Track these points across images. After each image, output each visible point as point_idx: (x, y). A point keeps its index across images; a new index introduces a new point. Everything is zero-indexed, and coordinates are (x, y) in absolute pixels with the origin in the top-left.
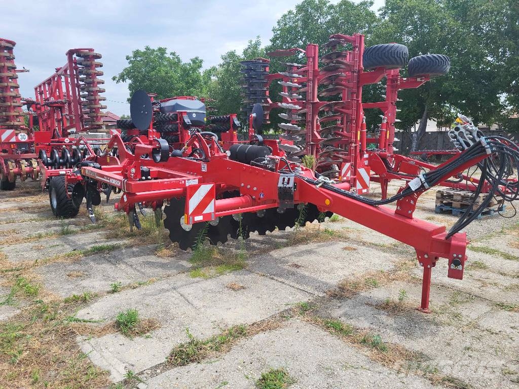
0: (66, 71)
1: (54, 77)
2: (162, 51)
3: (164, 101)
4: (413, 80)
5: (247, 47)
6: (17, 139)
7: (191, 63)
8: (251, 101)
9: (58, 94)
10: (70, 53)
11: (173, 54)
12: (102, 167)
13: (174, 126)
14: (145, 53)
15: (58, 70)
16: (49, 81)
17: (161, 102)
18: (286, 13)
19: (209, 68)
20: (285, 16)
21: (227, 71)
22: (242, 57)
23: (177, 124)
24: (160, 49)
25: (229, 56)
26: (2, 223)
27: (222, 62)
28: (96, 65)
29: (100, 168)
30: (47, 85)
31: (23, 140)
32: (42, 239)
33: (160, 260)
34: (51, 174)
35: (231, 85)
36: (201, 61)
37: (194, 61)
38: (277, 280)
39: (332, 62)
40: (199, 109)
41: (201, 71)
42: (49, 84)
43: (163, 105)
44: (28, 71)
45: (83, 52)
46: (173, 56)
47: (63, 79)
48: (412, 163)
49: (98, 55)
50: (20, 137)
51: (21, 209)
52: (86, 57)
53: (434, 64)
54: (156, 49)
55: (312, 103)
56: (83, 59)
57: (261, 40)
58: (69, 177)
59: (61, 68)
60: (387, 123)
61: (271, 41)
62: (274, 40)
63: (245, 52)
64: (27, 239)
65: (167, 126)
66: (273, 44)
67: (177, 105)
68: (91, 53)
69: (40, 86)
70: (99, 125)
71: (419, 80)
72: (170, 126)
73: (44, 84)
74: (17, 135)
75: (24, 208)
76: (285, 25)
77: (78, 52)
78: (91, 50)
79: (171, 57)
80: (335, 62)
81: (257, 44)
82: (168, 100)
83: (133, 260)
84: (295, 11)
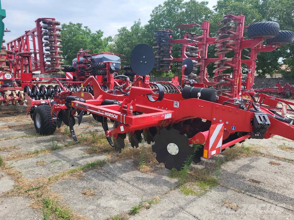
0: (33, 33)
1: (23, 37)
2: (79, 25)
3: (94, 55)
4: (270, 46)
5: (133, 25)
6: (4, 77)
7: (96, 33)
8: (160, 57)
9: (26, 48)
10: (38, 21)
11: (86, 27)
12: (86, 101)
13: (104, 71)
14: (69, 26)
15: (27, 32)
16: (19, 40)
17: (92, 55)
18: (157, 6)
19: (107, 37)
20: (156, 8)
21: (121, 39)
22: (130, 31)
23: (106, 70)
24: (78, 24)
25: (123, 30)
26: (1, 139)
27: (118, 33)
28: (57, 29)
29: (85, 102)
30: (17, 42)
31: (8, 78)
32: (40, 155)
33: (145, 176)
34: (35, 103)
35: (124, 47)
36: (102, 33)
37: (98, 32)
38: (255, 197)
39: (225, 33)
40: (117, 61)
41: (102, 38)
42: (19, 41)
43: (93, 57)
44: (10, 31)
45: (48, 21)
46: (86, 29)
47: (30, 38)
48: (273, 99)
49: (58, 23)
50: (6, 76)
51: (10, 127)
52: (50, 23)
53: (287, 37)
54: (76, 24)
55: (204, 59)
56: (47, 25)
57: (141, 21)
58: (56, 107)
59: (30, 31)
60: (251, 73)
61: (148, 22)
62: (150, 22)
63: (132, 28)
64: (28, 155)
65: (99, 71)
66: (150, 24)
67: (104, 57)
68: (54, 21)
69: (11, 43)
70: (58, 69)
71: (274, 46)
72: (101, 71)
73: (15, 41)
74: (4, 74)
75: (12, 127)
76: (157, 13)
77: (44, 20)
78: (53, 19)
79: (85, 29)
80: (226, 32)
81: (139, 23)
82: (97, 55)
83: (125, 176)
84: (163, 5)
